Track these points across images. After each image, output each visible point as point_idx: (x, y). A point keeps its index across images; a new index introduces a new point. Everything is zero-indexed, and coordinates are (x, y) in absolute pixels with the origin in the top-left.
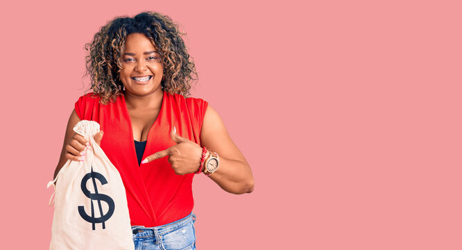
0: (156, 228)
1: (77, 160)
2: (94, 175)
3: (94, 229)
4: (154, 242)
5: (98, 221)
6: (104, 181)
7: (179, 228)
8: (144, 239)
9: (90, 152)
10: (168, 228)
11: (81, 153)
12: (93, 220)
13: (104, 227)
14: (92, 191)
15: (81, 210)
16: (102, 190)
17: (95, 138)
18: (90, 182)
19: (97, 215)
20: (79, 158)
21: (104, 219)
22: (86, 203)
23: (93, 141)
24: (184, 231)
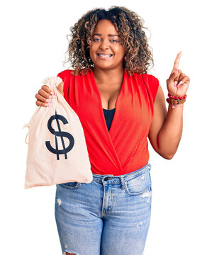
0: (122, 176)
1: (43, 106)
2: (57, 117)
3: (58, 159)
4: (121, 187)
5: (61, 152)
6: (65, 122)
7: (139, 175)
8: (113, 185)
9: (55, 100)
10: (131, 176)
11: (47, 100)
12: (57, 152)
13: (66, 158)
14: (56, 129)
15: (48, 144)
16: (64, 128)
17: (58, 88)
18: (54, 122)
19: (61, 148)
20: (46, 105)
21: (66, 151)
22: (51, 138)
23: (57, 92)
24: (143, 178)
